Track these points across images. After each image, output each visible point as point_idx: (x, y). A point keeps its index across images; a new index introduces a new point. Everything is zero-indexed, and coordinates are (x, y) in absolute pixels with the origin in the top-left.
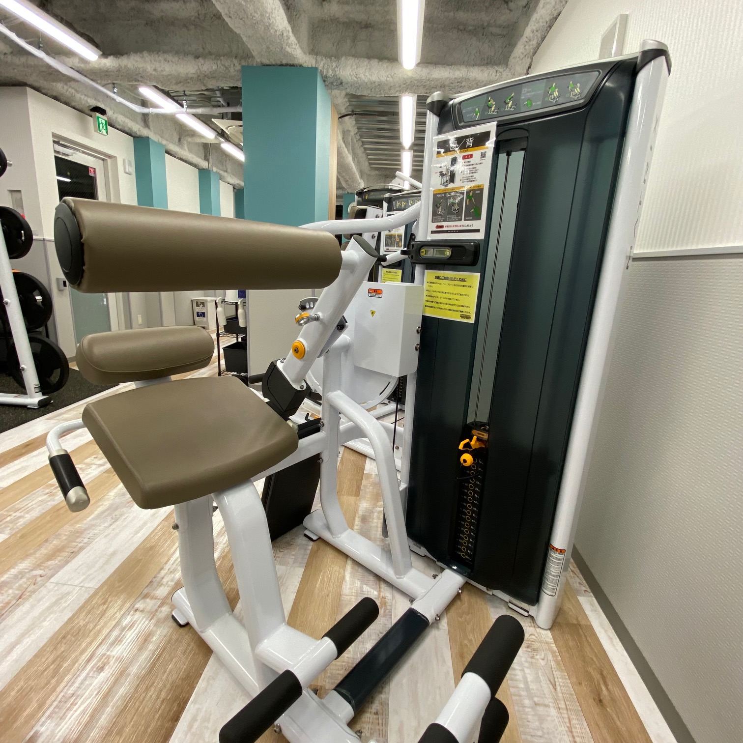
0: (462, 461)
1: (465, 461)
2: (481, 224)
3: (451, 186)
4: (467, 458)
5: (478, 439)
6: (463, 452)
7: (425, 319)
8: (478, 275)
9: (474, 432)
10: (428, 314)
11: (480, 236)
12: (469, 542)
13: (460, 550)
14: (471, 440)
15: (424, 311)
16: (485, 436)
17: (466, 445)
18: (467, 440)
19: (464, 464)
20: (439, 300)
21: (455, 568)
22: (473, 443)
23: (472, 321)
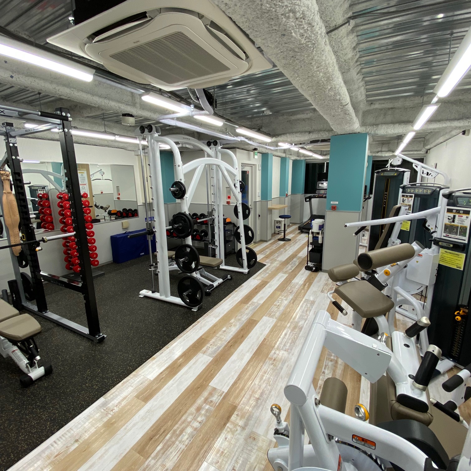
0: (456, 319)
1: (457, 319)
2: (466, 238)
3: (453, 223)
4: (459, 318)
5: (463, 312)
6: (456, 316)
7: (439, 265)
8: (465, 255)
9: (461, 308)
10: (441, 263)
11: (466, 242)
12: (457, 350)
13: (453, 353)
14: (460, 311)
15: (439, 262)
16: (467, 311)
17: (458, 313)
18: (458, 312)
19: (457, 320)
20: (447, 260)
21: (451, 359)
22: (461, 312)
23: (462, 269)
